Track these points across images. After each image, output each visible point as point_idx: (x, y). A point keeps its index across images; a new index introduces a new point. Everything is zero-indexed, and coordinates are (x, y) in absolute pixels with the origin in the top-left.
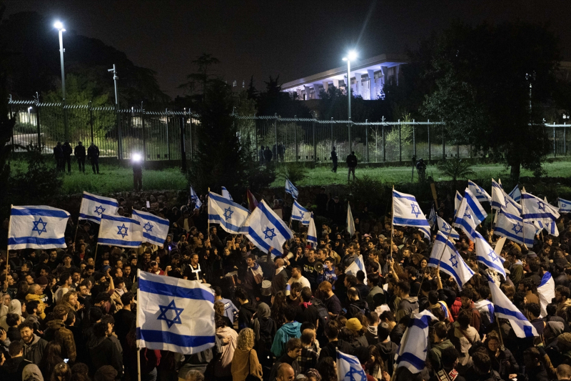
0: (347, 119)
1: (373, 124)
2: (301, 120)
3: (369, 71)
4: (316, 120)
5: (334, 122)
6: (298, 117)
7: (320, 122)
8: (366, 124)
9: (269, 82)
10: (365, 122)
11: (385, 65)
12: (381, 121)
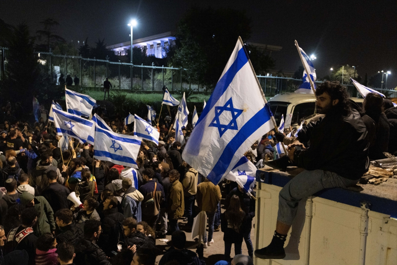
0: (130, 62)
1: (146, 67)
2: (98, 60)
3: (161, 41)
4: (108, 61)
5: (120, 63)
6: (96, 59)
7: (111, 63)
8: (142, 66)
9: (98, 42)
10: (141, 65)
11: (171, 38)
12: (152, 65)
